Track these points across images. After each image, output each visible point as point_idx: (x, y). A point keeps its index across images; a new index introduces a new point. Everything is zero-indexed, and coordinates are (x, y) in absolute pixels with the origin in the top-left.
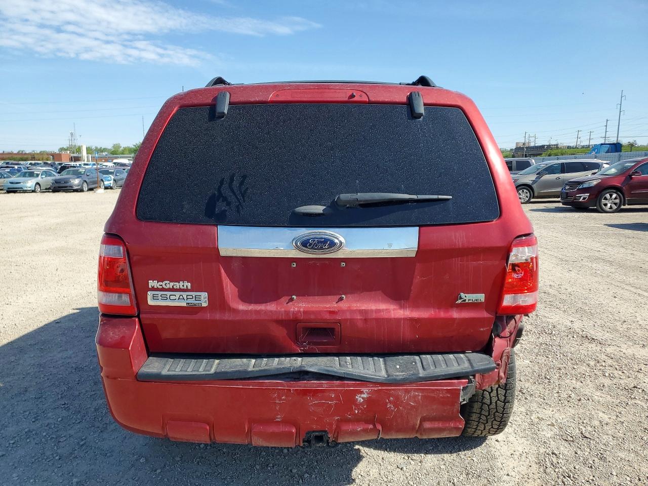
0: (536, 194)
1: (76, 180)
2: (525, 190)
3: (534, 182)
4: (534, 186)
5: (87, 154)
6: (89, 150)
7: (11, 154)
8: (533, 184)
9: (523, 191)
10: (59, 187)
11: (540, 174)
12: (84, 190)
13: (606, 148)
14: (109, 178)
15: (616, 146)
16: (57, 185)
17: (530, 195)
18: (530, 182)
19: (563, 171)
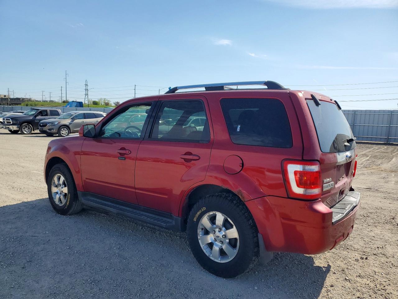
0: (71, 131)
2: (65, 129)
3: (70, 124)
4: (70, 126)
8: (69, 125)
9: (64, 129)
11: (73, 119)
13: (75, 104)
15: (80, 103)
17: (68, 131)
18: (68, 124)
19: (85, 118)
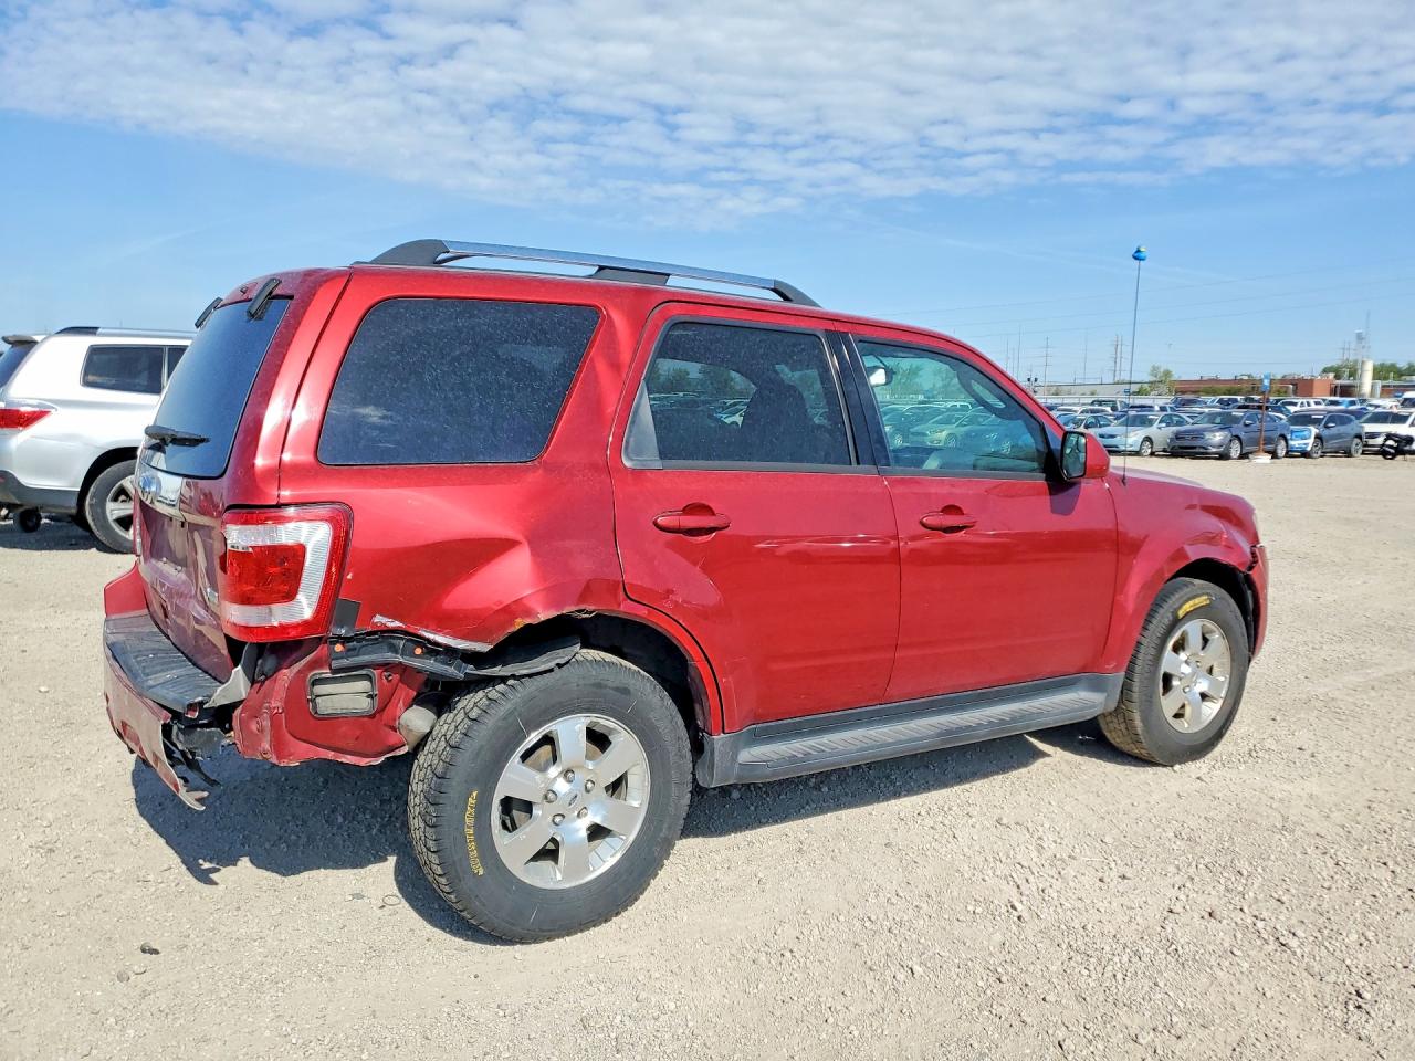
1: (1217, 434)
5: (1374, 379)
6: (1380, 372)
7: (1216, 381)
10: (1181, 447)
12: (1232, 455)
14: (1306, 433)
16: (1179, 443)
